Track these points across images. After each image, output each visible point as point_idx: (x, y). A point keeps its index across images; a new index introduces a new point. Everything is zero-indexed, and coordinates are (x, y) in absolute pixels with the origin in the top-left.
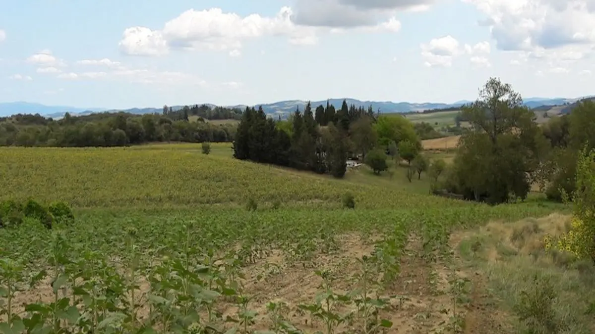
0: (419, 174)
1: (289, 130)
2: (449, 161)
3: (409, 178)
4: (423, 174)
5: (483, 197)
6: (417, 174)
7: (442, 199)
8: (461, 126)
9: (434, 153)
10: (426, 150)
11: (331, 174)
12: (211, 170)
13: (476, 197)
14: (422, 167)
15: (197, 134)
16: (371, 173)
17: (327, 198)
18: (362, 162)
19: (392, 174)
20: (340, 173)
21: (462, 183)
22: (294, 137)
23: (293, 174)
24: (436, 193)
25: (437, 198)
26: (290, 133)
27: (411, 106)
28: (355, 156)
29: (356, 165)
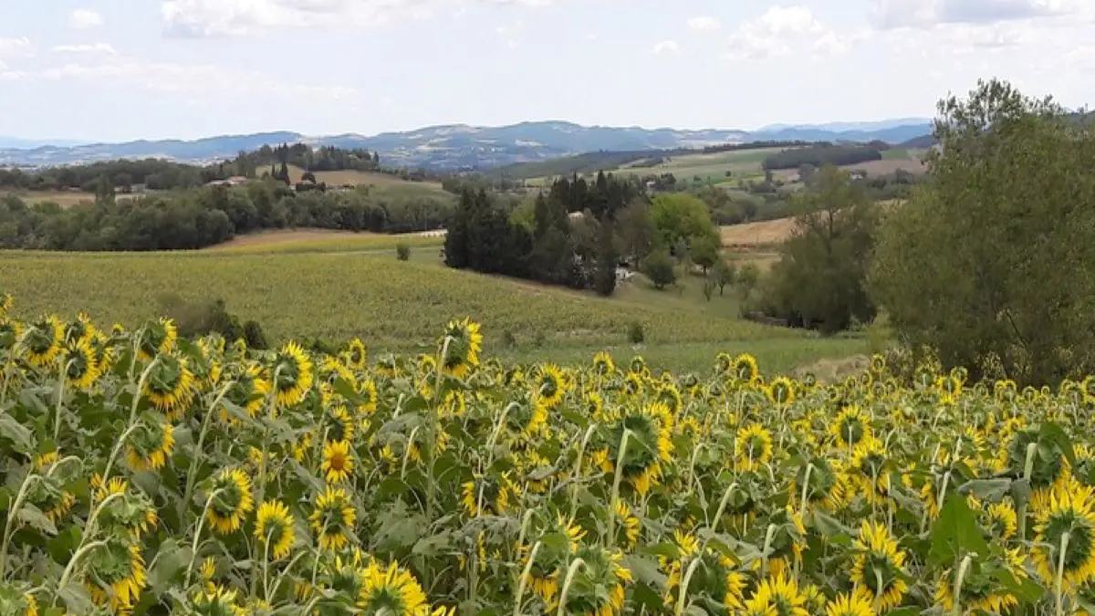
0: (722, 287)
1: (527, 224)
2: (765, 265)
3: (708, 293)
4: (727, 288)
5: (815, 323)
6: (718, 287)
7: (757, 327)
8: (775, 179)
9: (739, 252)
10: (727, 247)
11: (593, 289)
12: (422, 287)
13: (805, 324)
14: (726, 277)
15: (339, 214)
16: (651, 288)
17: (597, 327)
18: (637, 269)
19: (682, 289)
20: (606, 287)
21: (786, 302)
22: (535, 234)
23: (539, 291)
24: (747, 316)
25: (750, 325)
26: (530, 227)
27: (678, 136)
28: (624, 260)
29: (628, 275)
